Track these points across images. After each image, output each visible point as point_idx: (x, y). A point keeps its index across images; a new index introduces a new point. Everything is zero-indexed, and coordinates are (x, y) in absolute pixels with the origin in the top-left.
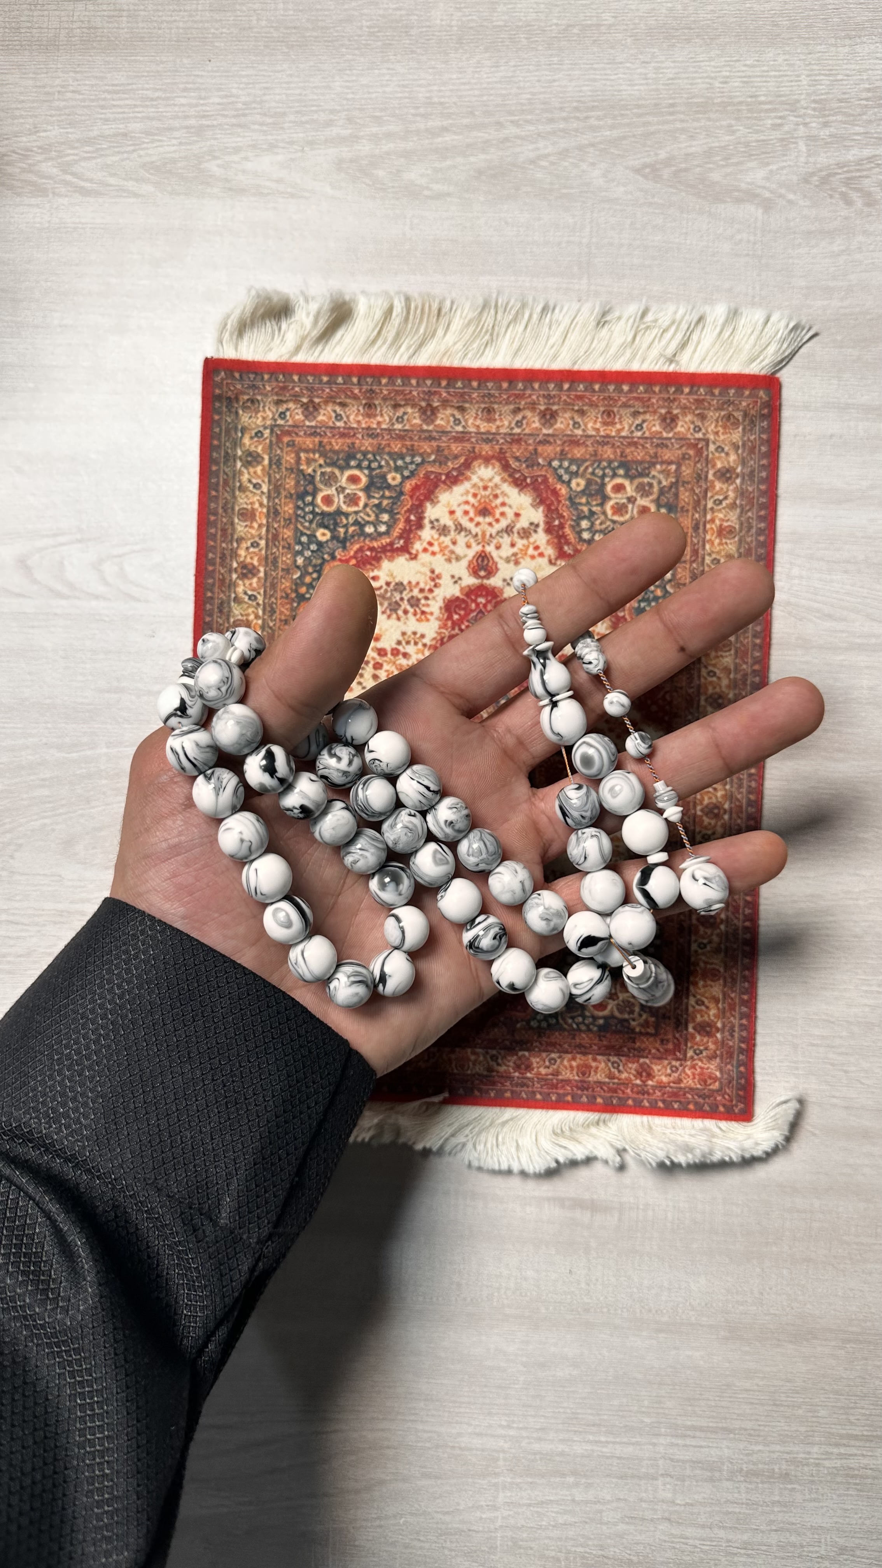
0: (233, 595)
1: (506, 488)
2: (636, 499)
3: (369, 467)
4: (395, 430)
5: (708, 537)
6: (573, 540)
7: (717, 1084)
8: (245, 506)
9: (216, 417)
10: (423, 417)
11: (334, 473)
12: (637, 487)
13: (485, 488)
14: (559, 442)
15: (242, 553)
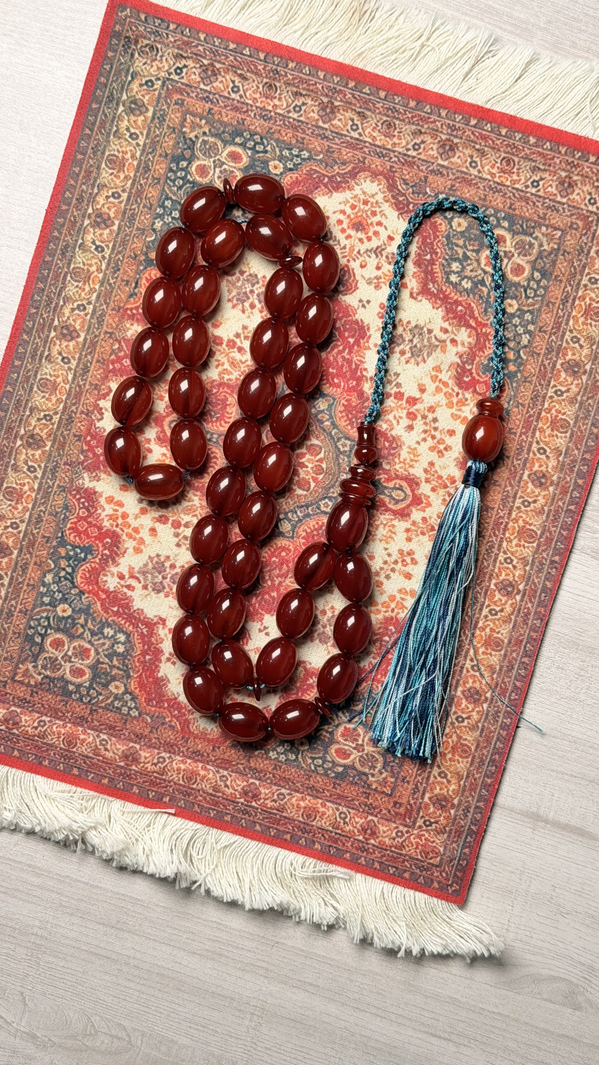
0: (80, 241)
1: (386, 207)
2: (513, 255)
3: (253, 149)
4: (289, 118)
5: (574, 313)
6: (440, 280)
7: (438, 859)
8: (116, 153)
9: (110, 54)
10: (322, 113)
11: (216, 144)
12: (517, 243)
13: (366, 203)
14: (451, 176)
15: (101, 200)
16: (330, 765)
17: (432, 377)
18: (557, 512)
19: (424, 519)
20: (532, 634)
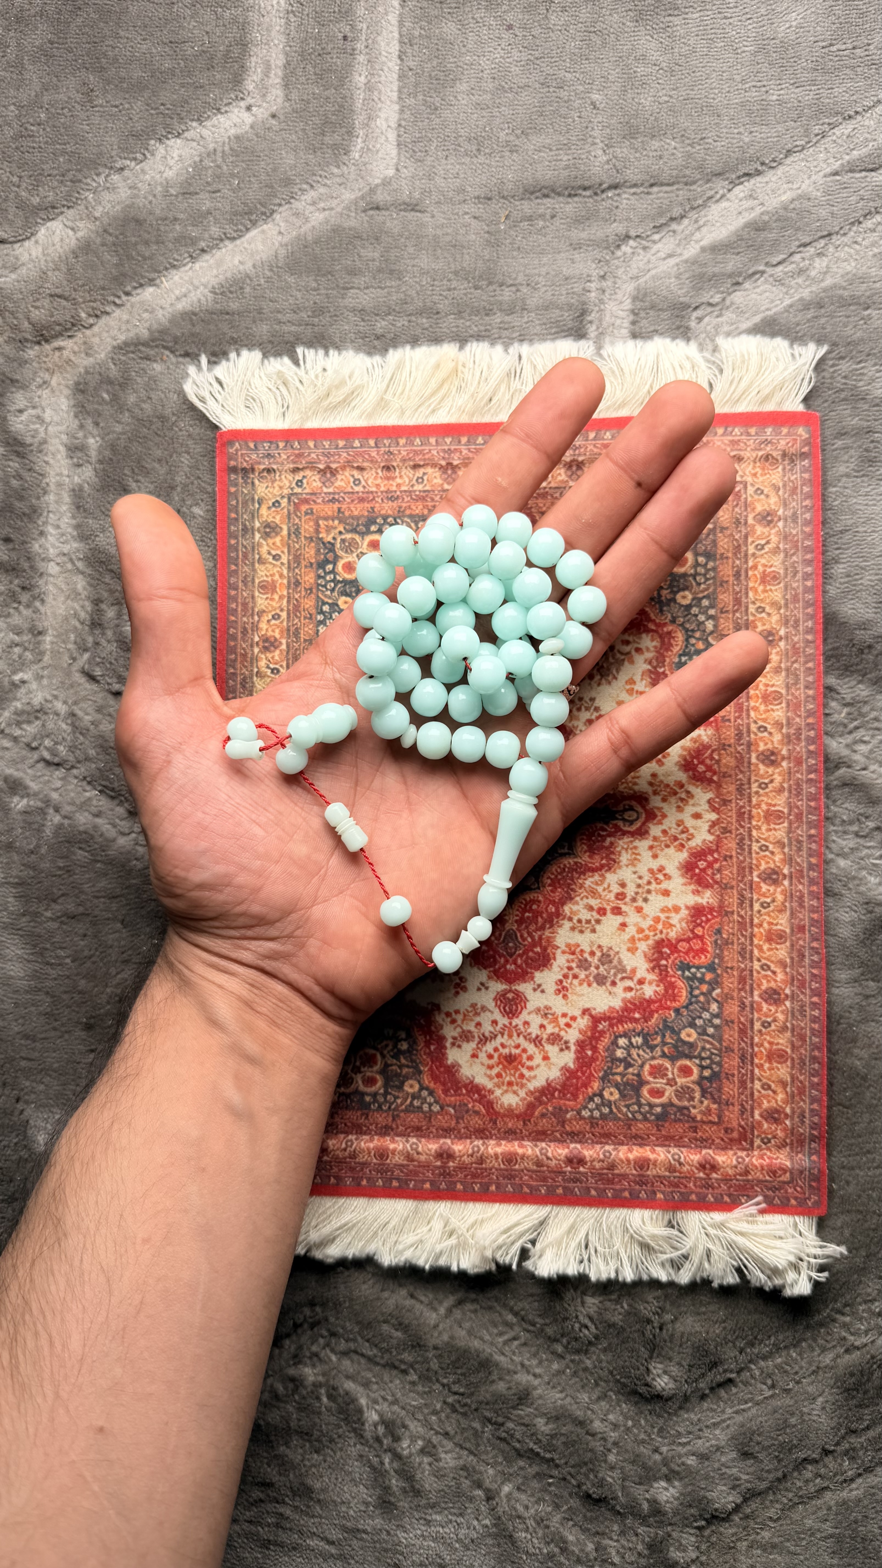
16: (647, 1108)
17: (627, 691)
18: (798, 785)
19: (664, 832)
20: (812, 915)
